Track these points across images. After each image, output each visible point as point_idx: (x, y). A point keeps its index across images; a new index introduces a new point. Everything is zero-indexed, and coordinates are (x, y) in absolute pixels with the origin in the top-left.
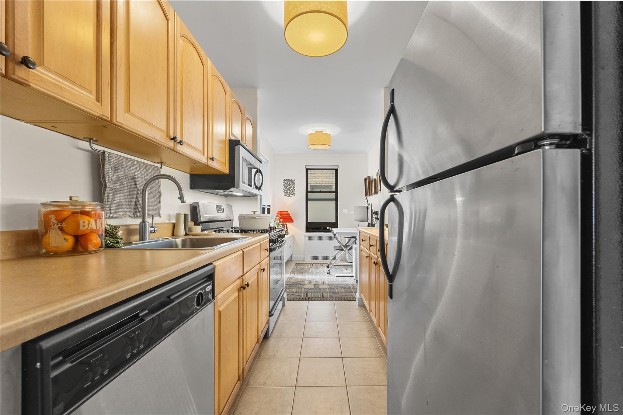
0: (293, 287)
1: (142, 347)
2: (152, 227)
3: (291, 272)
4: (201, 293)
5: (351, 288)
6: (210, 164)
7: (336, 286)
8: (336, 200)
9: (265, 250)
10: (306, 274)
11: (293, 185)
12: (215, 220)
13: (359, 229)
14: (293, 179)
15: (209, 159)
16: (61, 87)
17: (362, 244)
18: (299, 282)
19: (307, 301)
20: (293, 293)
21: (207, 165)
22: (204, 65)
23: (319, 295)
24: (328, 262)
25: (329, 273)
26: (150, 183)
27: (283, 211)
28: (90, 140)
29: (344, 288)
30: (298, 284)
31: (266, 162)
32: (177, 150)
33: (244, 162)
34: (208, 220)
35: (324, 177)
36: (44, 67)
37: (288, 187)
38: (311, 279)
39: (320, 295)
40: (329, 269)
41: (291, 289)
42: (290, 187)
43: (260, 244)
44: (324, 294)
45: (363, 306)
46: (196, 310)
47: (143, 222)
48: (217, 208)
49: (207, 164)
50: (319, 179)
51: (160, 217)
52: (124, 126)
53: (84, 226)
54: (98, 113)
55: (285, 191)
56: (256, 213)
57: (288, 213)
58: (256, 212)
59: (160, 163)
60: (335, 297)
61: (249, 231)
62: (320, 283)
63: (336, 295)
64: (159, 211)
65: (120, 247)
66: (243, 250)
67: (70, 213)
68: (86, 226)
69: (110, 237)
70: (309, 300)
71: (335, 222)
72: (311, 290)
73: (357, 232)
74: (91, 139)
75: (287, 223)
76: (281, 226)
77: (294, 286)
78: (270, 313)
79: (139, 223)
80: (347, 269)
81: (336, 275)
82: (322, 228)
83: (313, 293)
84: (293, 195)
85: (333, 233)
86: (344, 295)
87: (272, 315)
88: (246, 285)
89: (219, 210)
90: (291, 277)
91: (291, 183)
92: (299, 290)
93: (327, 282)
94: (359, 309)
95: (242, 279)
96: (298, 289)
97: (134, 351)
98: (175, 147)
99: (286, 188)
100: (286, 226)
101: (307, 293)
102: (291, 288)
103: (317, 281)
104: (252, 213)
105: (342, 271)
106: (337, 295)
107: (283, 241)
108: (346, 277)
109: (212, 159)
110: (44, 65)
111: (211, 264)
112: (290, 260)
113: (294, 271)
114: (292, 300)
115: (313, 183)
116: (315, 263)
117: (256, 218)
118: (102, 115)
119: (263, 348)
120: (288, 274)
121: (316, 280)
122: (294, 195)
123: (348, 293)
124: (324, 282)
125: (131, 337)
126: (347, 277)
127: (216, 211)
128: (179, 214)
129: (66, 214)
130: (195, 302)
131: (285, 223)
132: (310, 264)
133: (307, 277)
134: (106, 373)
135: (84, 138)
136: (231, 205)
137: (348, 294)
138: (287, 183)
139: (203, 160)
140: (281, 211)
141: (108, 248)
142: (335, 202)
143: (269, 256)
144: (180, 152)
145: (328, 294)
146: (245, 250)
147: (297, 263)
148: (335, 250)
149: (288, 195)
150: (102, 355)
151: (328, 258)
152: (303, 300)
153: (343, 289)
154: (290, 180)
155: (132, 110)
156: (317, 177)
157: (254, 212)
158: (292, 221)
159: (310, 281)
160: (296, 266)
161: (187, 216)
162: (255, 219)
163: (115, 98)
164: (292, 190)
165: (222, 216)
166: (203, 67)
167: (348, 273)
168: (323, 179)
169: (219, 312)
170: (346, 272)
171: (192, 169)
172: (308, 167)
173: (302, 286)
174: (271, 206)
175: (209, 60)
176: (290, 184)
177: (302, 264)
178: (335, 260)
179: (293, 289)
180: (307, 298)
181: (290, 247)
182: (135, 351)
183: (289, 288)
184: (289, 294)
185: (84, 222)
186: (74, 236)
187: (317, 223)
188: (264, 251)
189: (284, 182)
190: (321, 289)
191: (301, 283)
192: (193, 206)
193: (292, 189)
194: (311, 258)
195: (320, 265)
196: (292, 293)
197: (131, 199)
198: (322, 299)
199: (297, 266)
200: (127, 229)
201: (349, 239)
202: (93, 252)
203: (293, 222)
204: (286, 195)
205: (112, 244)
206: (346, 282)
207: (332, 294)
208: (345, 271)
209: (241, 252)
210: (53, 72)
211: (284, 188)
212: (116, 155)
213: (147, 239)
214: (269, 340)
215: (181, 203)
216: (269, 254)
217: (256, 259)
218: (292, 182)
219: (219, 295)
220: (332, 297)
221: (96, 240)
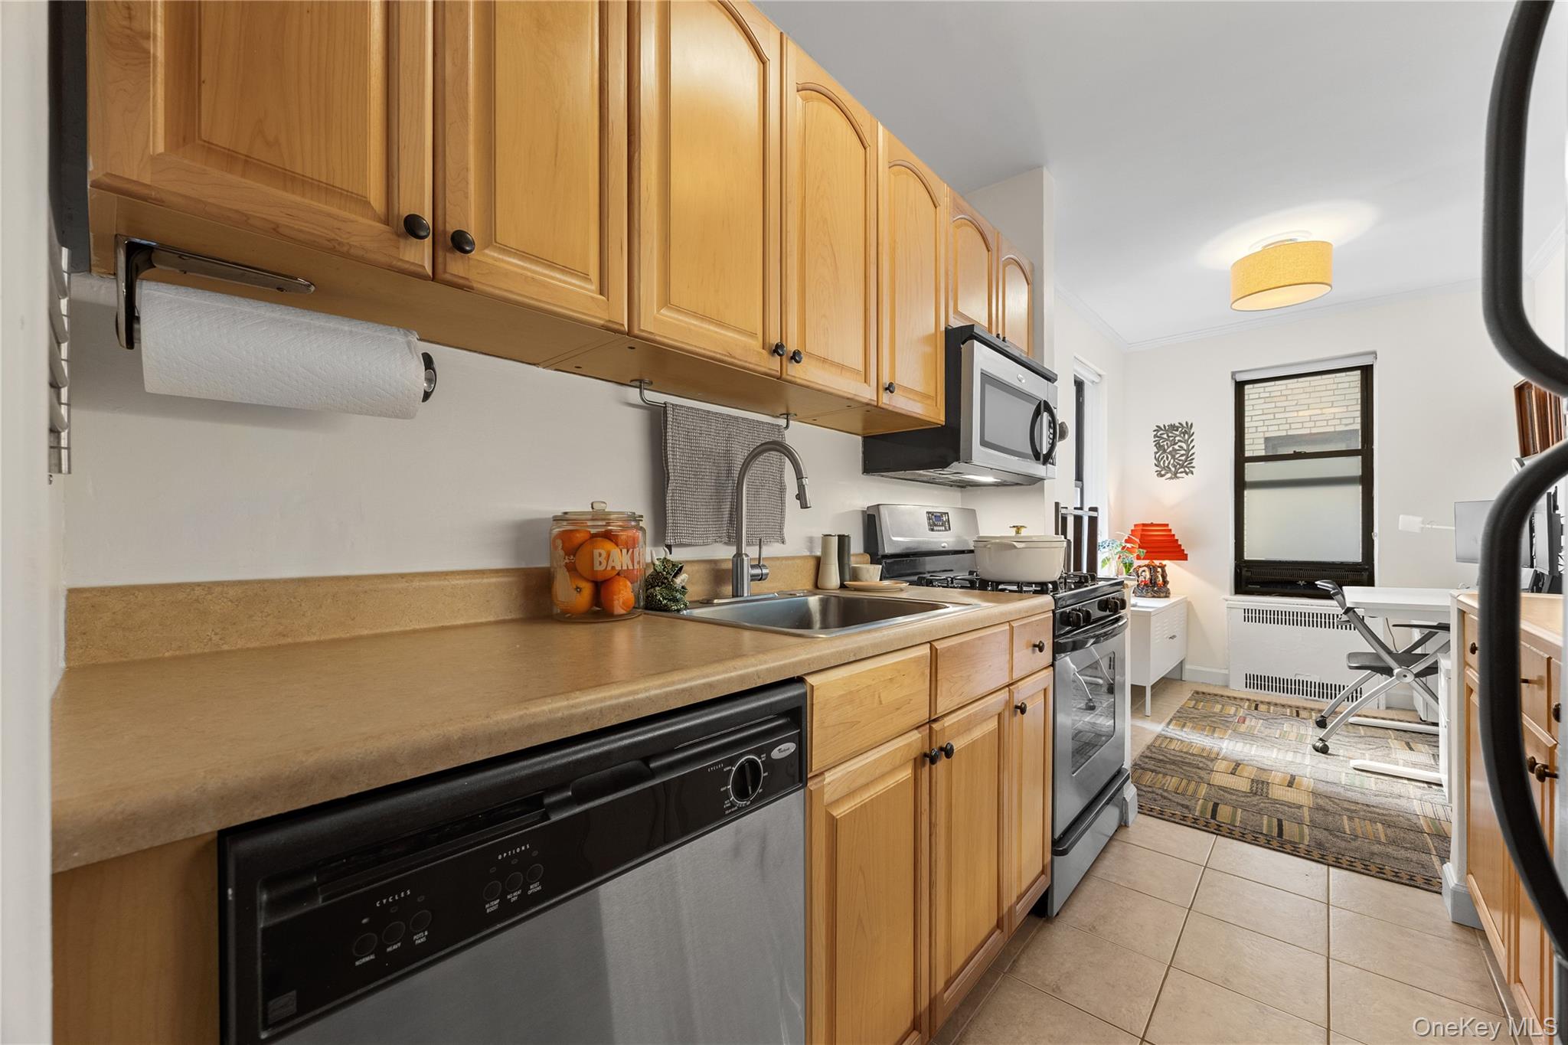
0: (1169, 772)
1: (538, 889)
2: (758, 566)
3: (1170, 717)
4: (752, 762)
5: (1422, 832)
6: (884, 401)
7: (1346, 805)
8: (1366, 480)
9: (1035, 646)
10: (1225, 734)
11: (1186, 442)
12: (923, 550)
13: (1461, 598)
14: (1187, 423)
15: (881, 391)
16: (527, 277)
17: (1470, 662)
18: (1196, 758)
19: (1212, 833)
20: (1166, 791)
21: (877, 406)
22: (866, 145)
23: (1265, 822)
24: (1326, 704)
25: (1324, 750)
26: (749, 464)
27: (1152, 525)
28: (640, 384)
29: (1387, 824)
30: (1189, 764)
31: (1097, 380)
32: (789, 378)
33: (987, 386)
34: (903, 550)
35: (1322, 405)
36: (498, 245)
37: (1171, 449)
38: (1242, 758)
39: (1270, 826)
40: (1322, 733)
41: (1160, 776)
42: (1176, 447)
43: (1012, 628)
44: (1285, 823)
45: (1471, 928)
46: (733, 810)
47: (739, 555)
48: (929, 519)
49: (875, 404)
50: (1301, 414)
51: (783, 543)
52: (658, 338)
53: (600, 563)
54: (600, 318)
55: (1159, 462)
56: (1024, 533)
57: (1170, 530)
58: (1023, 530)
59: (785, 416)
60: (1334, 850)
61: (999, 583)
62: (1277, 781)
63: (1343, 844)
64: (781, 529)
65: (678, 611)
66: (933, 643)
67: (587, 536)
68: (604, 563)
69: (664, 586)
70: (1218, 831)
71: (1357, 564)
72: (1234, 797)
73: (1449, 606)
74: (641, 381)
75: (1164, 562)
76: (1144, 571)
77: (1173, 767)
78: (1055, 843)
79: (731, 557)
80: (1411, 749)
81: (1353, 763)
82: (1301, 583)
83: (1240, 811)
84: (1187, 474)
85: (1342, 604)
86: (1380, 855)
87: (1064, 853)
88: (941, 749)
89: (936, 525)
90: (1169, 735)
91: (1180, 436)
92: (1188, 785)
93: (1307, 783)
94: (1456, 936)
95: (928, 731)
96: (1184, 782)
97: (509, 897)
98: (784, 370)
99: (1165, 451)
100: (1164, 571)
101: (1216, 805)
102: (1160, 773)
103: (1264, 770)
104: (1012, 533)
105: (1387, 752)
106: (1348, 846)
107: (1117, 620)
108: (1406, 782)
109: (890, 388)
110: (496, 242)
111: (800, 680)
112: (1173, 677)
113: (1182, 718)
114: (1155, 814)
115: (1276, 428)
116: (1269, 703)
117: (1015, 547)
118: (610, 321)
119: (1027, 947)
120: (1160, 723)
121: (1260, 765)
122: (1192, 473)
123: (1406, 849)
124: (1293, 778)
125: (500, 857)
126: (1409, 779)
127: (927, 527)
128: (827, 535)
129: (580, 537)
130: (729, 787)
131: (1157, 562)
132: (1247, 704)
133: (1229, 746)
134: (422, 940)
135: (632, 381)
136: (975, 511)
137: (1403, 854)
138: (1165, 436)
139: (867, 393)
140: (1144, 525)
141: (652, 609)
142: (1360, 487)
143: (1053, 665)
144: (799, 381)
145: (1306, 830)
146: (938, 645)
147: (1197, 693)
148: (1351, 668)
149: (1169, 475)
150: (409, 892)
151: (1325, 690)
152: (1195, 824)
153: (1379, 826)
154: (1178, 427)
155: (674, 300)
156: (1292, 408)
157: (1018, 529)
158: (1184, 557)
159: (1238, 765)
160: (1194, 702)
161: (847, 539)
162: (1014, 551)
163: (636, 279)
164: (1183, 458)
165: (944, 540)
166: (866, 152)
167: (1414, 765)
168: (1319, 412)
169: (833, 823)
170: (1403, 761)
171: (867, 422)
172: (1241, 378)
173: (1203, 774)
174: (1100, 511)
175: (881, 128)
176: (1177, 438)
177: (1216, 697)
178: (1355, 703)
179: (1169, 778)
180: (1212, 821)
181: (1172, 637)
182: (513, 897)
183: (1152, 771)
184: (1150, 789)
185: (600, 555)
186: (593, 582)
187: (1280, 563)
188: (1031, 648)
189: (1155, 436)
190: (1275, 802)
191: (1201, 765)
192: (868, 515)
193: (1182, 455)
194: (1255, 681)
195: (1288, 710)
196: (1160, 791)
197: (720, 502)
198: (1275, 844)
199: (1197, 701)
200: (713, 569)
201: (1427, 631)
202: (620, 618)
203: (1187, 560)
204: (1162, 476)
205: (665, 601)
206: (1403, 802)
207: (1321, 835)
208: (1401, 754)
209: (925, 650)
210: (513, 250)
211: (1156, 453)
212: (689, 408)
213: (746, 595)
214: (1052, 926)
215: (802, 508)
216: (1054, 659)
217: (991, 673)
218: (1186, 432)
219: (833, 771)
220: (1320, 845)
221: (624, 595)
